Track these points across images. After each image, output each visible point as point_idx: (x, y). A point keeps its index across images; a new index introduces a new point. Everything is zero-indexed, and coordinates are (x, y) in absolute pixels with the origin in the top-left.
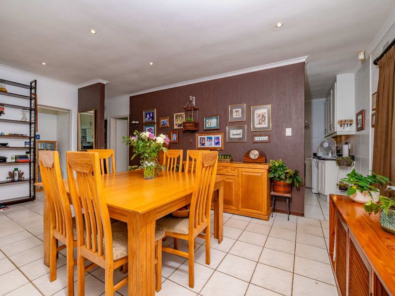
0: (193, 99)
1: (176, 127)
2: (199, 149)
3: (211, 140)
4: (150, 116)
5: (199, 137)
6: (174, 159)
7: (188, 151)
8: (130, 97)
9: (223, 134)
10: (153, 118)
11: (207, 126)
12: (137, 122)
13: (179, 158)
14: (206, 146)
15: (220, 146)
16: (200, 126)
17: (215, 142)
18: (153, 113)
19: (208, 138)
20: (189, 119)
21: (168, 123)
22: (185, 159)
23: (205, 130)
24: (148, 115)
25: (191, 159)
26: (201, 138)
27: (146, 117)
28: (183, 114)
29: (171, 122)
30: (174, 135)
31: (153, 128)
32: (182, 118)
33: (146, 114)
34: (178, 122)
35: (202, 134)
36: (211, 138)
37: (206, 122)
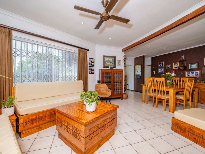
0: (183, 57)
1: (174, 68)
2: (187, 77)
3: (193, 74)
4: (161, 64)
5: (186, 72)
6: (176, 81)
7: (182, 78)
8: (152, 58)
9: (200, 71)
10: (162, 65)
11: (191, 68)
12: (155, 67)
13: (178, 81)
14: (190, 76)
15: (199, 76)
16: (187, 68)
17: (195, 74)
18: (162, 63)
19: (191, 73)
20: (181, 65)
21: (170, 67)
22: (180, 81)
23: (190, 69)
24: (160, 64)
25: (183, 81)
26: (187, 73)
27: (159, 65)
28: (178, 63)
29: (172, 66)
30: (173, 72)
31: (162, 69)
32: (177, 65)
33: (159, 64)
34: (175, 67)
35: (188, 71)
36: (193, 73)
37: (190, 66)
